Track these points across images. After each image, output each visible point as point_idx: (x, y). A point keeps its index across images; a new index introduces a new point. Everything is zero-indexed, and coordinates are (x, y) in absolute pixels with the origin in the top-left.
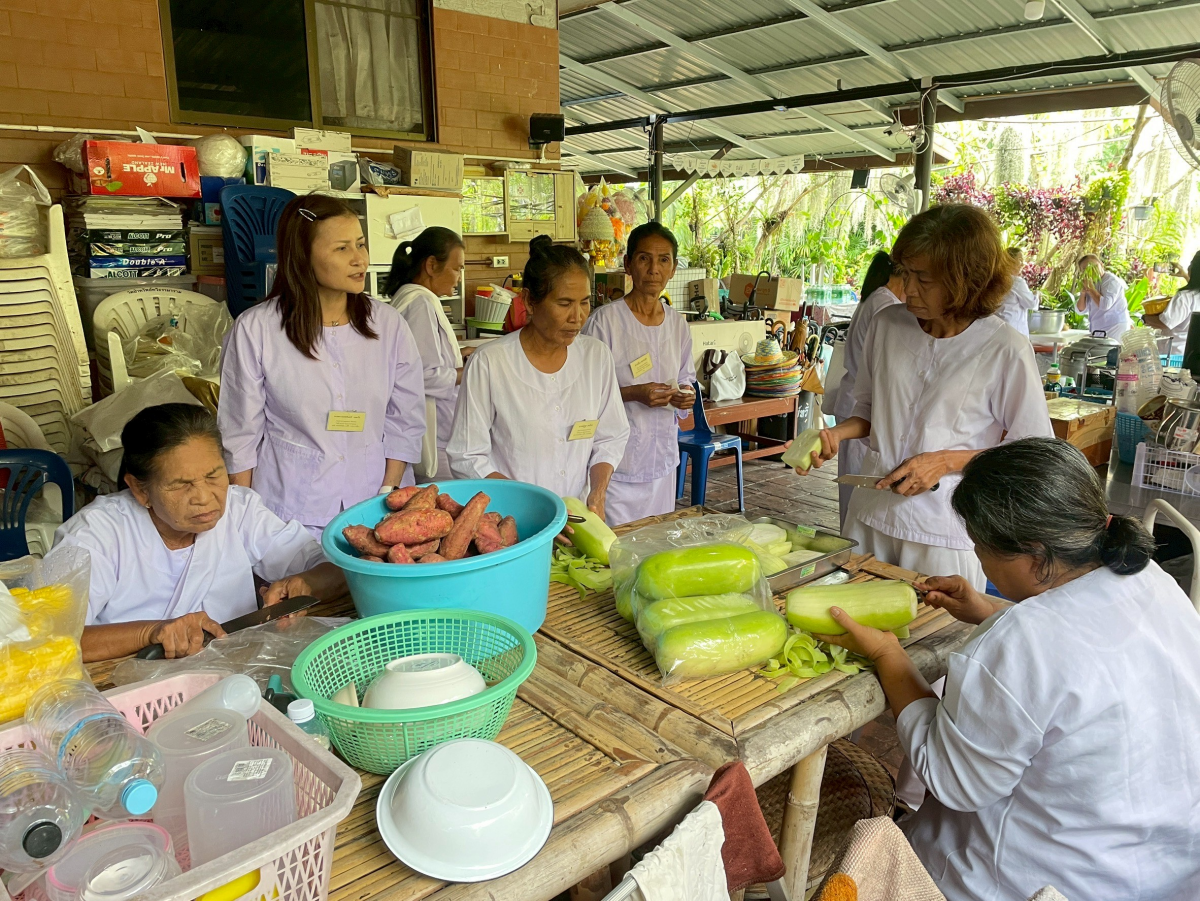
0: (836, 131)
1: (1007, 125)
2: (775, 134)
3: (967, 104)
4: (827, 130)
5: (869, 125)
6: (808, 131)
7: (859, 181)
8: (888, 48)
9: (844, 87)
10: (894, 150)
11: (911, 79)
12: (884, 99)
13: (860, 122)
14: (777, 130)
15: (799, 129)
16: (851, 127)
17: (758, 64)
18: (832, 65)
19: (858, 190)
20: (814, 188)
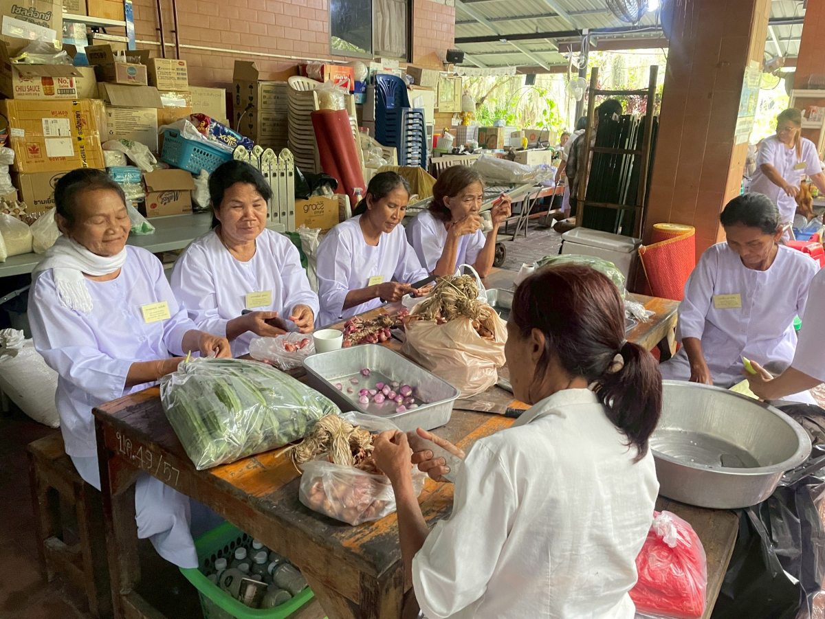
0: (524, 53)
1: (617, 54)
2: (486, 53)
3: (598, 42)
4: (520, 52)
5: (542, 50)
6: (506, 52)
7: (530, 81)
8: (569, 13)
9: (539, 31)
10: (549, 64)
11: (576, 29)
12: (555, 39)
13: (537, 48)
14: (488, 51)
15: (501, 50)
16: (532, 51)
17: (495, 16)
18: (535, 20)
19: (529, 86)
20: (500, 84)
